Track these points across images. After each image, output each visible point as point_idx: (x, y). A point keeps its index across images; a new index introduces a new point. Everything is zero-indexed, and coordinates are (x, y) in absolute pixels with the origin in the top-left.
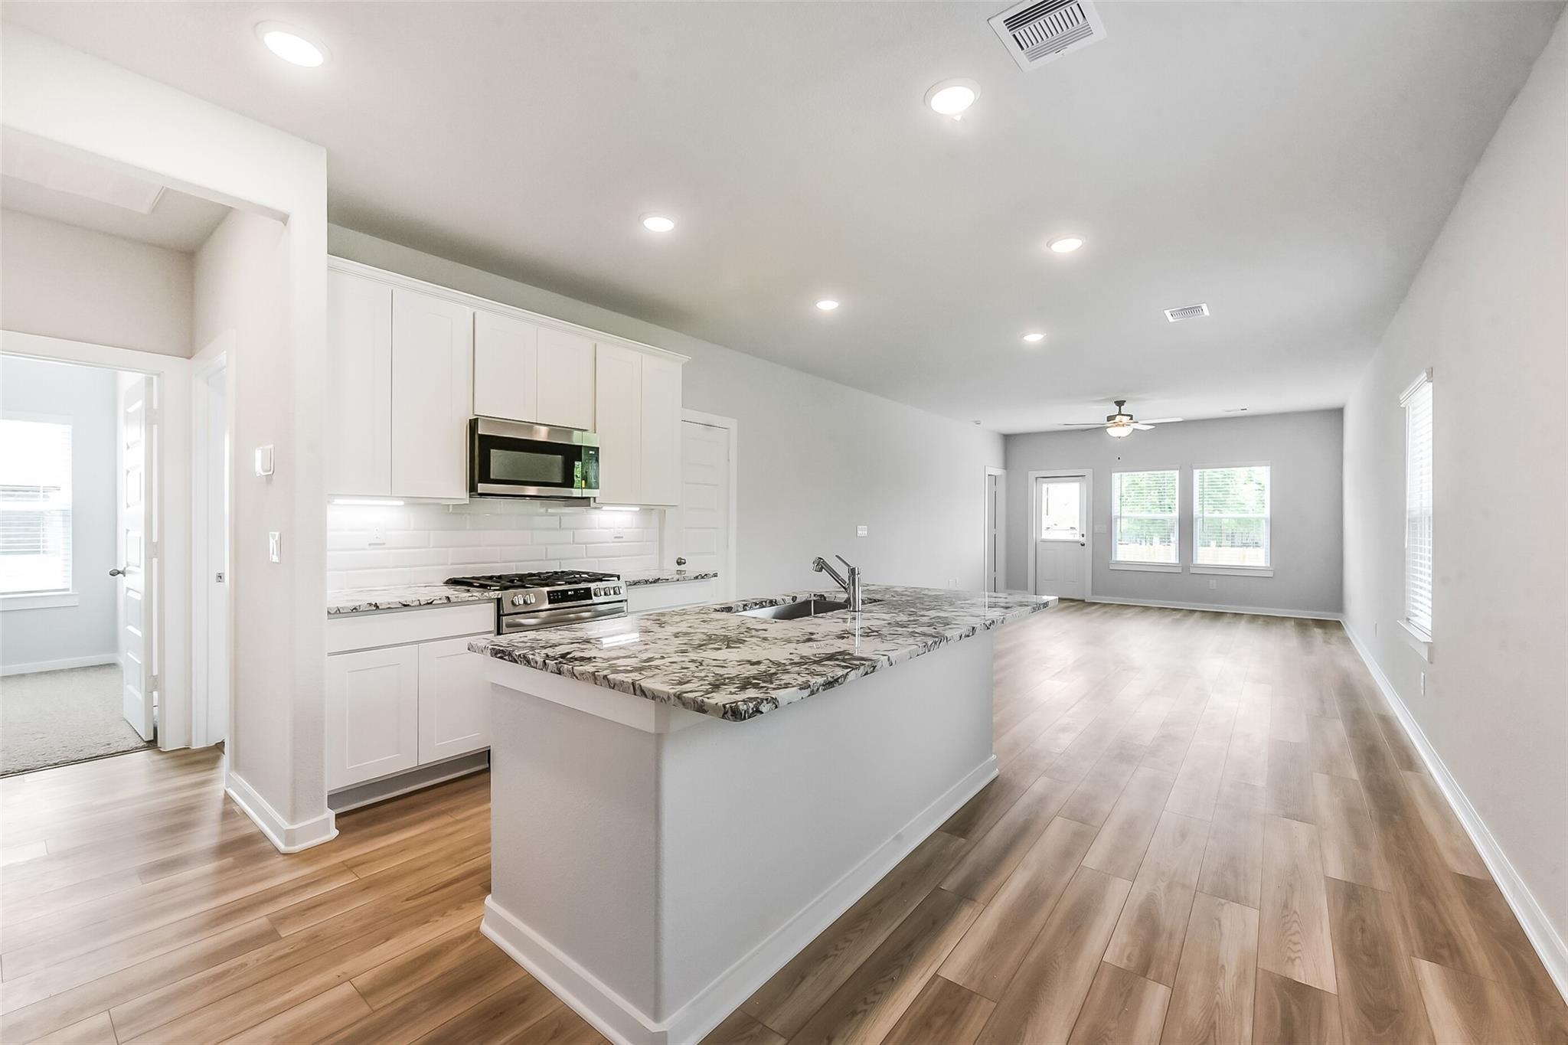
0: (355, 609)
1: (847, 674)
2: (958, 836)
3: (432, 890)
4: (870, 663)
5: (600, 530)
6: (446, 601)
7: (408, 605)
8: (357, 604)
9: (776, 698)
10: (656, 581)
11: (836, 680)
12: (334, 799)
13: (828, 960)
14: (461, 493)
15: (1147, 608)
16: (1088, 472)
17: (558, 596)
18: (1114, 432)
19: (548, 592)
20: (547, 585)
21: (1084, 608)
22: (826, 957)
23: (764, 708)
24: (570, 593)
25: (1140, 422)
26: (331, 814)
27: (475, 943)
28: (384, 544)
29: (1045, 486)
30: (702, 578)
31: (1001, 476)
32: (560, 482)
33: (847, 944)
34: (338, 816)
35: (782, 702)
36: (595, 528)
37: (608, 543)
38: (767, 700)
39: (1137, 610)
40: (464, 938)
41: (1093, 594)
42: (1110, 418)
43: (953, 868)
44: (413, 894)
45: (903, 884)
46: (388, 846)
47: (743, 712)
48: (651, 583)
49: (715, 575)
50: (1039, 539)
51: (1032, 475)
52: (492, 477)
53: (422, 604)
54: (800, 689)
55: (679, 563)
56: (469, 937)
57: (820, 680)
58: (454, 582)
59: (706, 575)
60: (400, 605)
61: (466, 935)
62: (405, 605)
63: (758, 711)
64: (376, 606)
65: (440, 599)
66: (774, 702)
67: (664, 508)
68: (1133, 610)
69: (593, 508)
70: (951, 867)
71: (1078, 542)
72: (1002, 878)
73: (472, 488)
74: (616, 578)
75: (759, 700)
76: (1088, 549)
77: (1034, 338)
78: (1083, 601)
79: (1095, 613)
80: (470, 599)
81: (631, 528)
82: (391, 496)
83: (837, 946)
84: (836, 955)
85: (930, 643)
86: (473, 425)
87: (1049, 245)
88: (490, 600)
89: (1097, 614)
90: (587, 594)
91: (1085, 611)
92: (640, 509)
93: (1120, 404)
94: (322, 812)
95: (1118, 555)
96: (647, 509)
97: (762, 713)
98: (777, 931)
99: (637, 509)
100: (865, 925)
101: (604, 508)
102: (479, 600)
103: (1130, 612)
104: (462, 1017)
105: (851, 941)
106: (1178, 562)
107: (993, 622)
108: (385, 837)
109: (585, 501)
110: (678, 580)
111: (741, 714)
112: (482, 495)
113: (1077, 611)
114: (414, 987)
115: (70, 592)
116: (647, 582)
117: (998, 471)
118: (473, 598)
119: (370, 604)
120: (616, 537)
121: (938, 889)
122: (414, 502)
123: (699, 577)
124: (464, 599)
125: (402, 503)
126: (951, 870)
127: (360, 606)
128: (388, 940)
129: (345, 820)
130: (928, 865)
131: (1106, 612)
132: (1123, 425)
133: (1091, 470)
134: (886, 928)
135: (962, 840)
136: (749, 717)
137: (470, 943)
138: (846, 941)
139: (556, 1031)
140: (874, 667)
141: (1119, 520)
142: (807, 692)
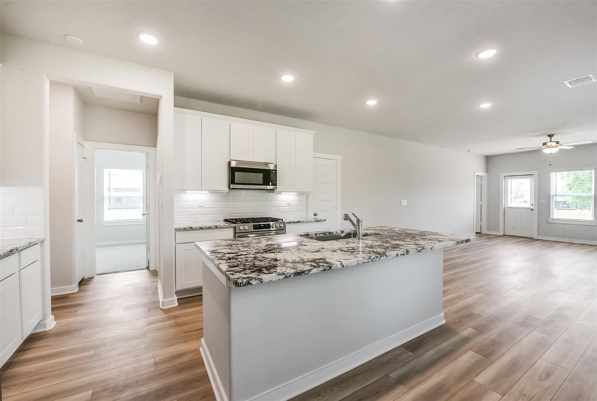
0: (185, 229)
1: (311, 269)
2: (409, 351)
3: (193, 331)
4: (327, 265)
5: (282, 202)
6: (215, 227)
7: (202, 228)
8: (185, 227)
9: (261, 278)
10: (298, 222)
11: (303, 272)
12: (177, 293)
13: (319, 397)
14: (227, 189)
15: (572, 244)
16: (536, 173)
17: (257, 226)
18: (547, 151)
19: (253, 225)
20: (254, 222)
21: (532, 242)
22: (319, 395)
23: (254, 282)
24: (262, 226)
25: (564, 145)
26: (175, 298)
27: (197, 353)
28: (203, 206)
29: (509, 181)
30: (319, 221)
31: (484, 176)
32: (262, 183)
33: (332, 392)
34: (178, 299)
35: (264, 281)
36: (280, 201)
37: (285, 207)
38: (255, 278)
39: (566, 244)
40: (193, 351)
41: (538, 235)
42: (544, 144)
43: (399, 367)
44: (187, 331)
45: (371, 369)
46: (189, 312)
47: (239, 283)
48: (296, 223)
49: (325, 220)
50: (506, 207)
51: (502, 175)
52: (235, 182)
53: (207, 228)
54: (277, 275)
55: (315, 215)
56: (195, 351)
57: (292, 271)
58: (226, 220)
59: (320, 220)
60: (199, 228)
61: (194, 350)
62: (201, 228)
63: (249, 283)
64: (191, 228)
65: (213, 226)
66: (261, 281)
67: (308, 193)
68: (562, 244)
69: (276, 193)
70: (398, 366)
71: (529, 208)
72: (424, 377)
73: (229, 187)
74: (281, 221)
75: (250, 279)
76: (536, 211)
77: (485, 106)
78: (532, 238)
79: (537, 245)
80: (224, 226)
81: (294, 201)
82: (202, 190)
83: (326, 391)
84: (324, 396)
85: (372, 257)
86: (229, 163)
87: (477, 55)
88: (231, 227)
89: (538, 245)
90: (268, 226)
91: (532, 243)
92: (297, 194)
93: (551, 136)
94: (173, 296)
95: (554, 215)
96: (301, 194)
97: (252, 284)
98: (300, 377)
99: (296, 193)
100: (344, 385)
101: (282, 193)
102: (227, 227)
103: (558, 246)
104: (178, 381)
105: (334, 391)
106: (593, 219)
107: (424, 248)
108: (189, 309)
109: (272, 190)
110: (308, 222)
111: (238, 284)
112: (233, 189)
113: (527, 243)
114: (170, 365)
115: (143, 220)
116: (294, 222)
117: (482, 174)
118: (225, 226)
119: (190, 227)
120: (288, 205)
121: (387, 375)
122: (212, 191)
123: (317, 221)
124: (222, 227)
125: (208, 192)
126: (398, 368)
127: (186, 228)
128: (172, 346)
129: (182, 301)
130: (388, 362)
131: (544, 245)
132: (553, 147)
133: (537, 171)
134: (353, 388)
135: (411, 354)
136: (243, 286)
137: (195, 353)
138: (332, 390)
139: (203, 396)
140: (331, 267)
141: (555, 197)
142: (282, 277)
